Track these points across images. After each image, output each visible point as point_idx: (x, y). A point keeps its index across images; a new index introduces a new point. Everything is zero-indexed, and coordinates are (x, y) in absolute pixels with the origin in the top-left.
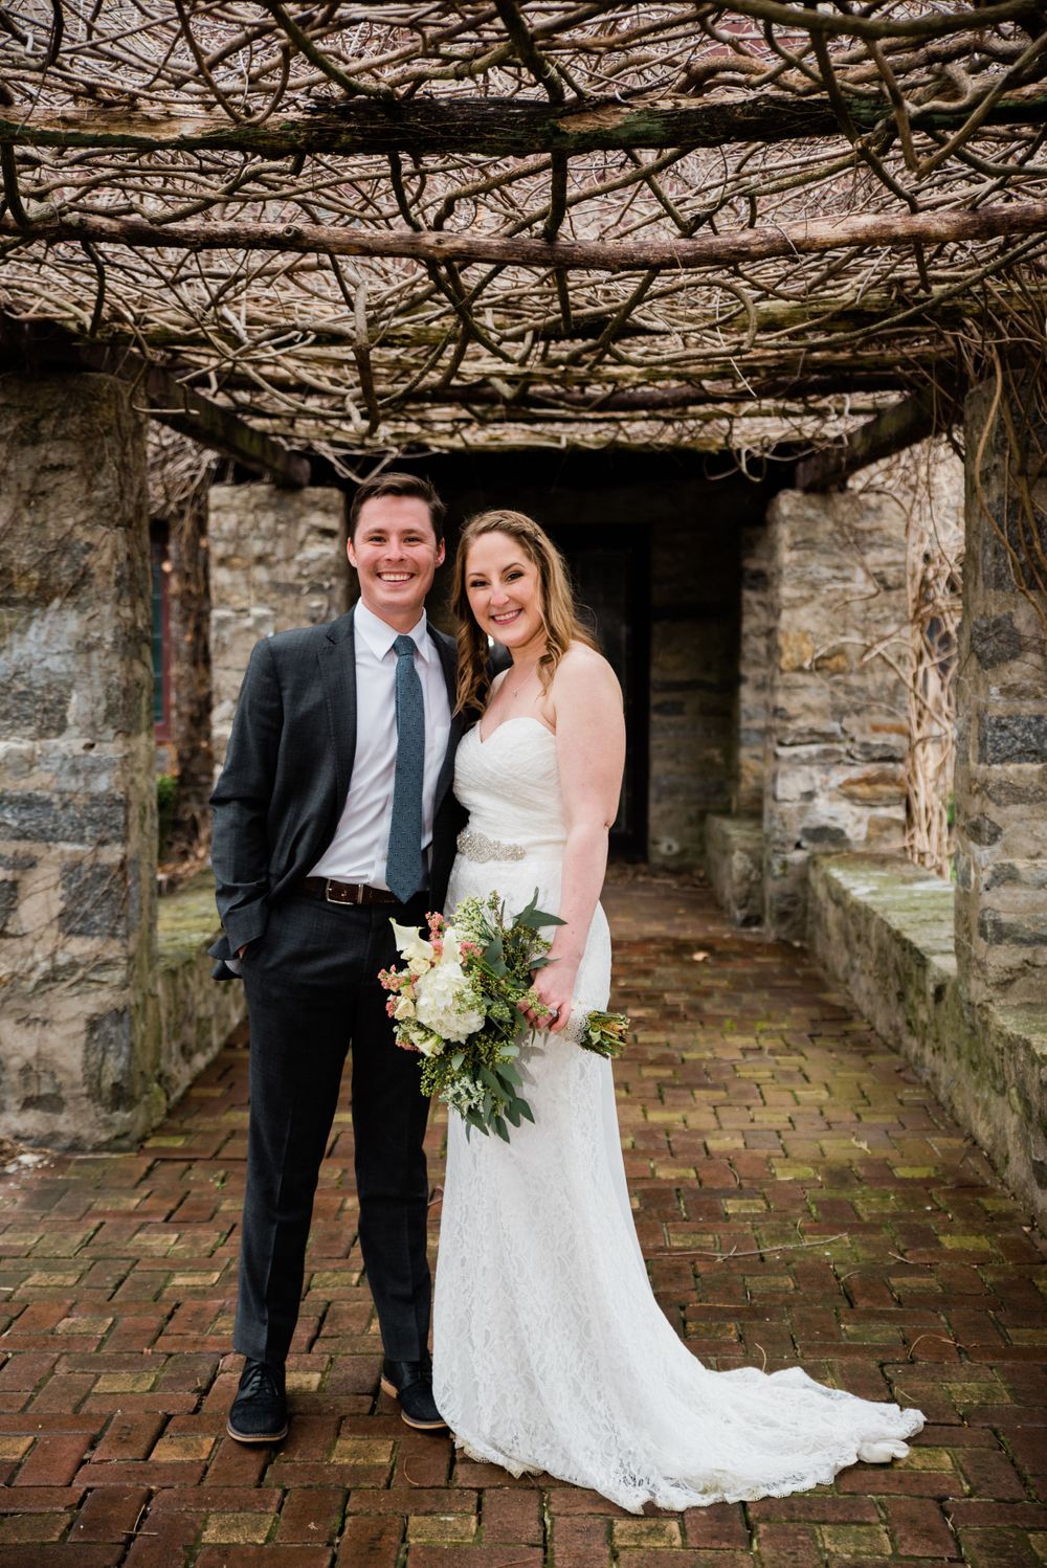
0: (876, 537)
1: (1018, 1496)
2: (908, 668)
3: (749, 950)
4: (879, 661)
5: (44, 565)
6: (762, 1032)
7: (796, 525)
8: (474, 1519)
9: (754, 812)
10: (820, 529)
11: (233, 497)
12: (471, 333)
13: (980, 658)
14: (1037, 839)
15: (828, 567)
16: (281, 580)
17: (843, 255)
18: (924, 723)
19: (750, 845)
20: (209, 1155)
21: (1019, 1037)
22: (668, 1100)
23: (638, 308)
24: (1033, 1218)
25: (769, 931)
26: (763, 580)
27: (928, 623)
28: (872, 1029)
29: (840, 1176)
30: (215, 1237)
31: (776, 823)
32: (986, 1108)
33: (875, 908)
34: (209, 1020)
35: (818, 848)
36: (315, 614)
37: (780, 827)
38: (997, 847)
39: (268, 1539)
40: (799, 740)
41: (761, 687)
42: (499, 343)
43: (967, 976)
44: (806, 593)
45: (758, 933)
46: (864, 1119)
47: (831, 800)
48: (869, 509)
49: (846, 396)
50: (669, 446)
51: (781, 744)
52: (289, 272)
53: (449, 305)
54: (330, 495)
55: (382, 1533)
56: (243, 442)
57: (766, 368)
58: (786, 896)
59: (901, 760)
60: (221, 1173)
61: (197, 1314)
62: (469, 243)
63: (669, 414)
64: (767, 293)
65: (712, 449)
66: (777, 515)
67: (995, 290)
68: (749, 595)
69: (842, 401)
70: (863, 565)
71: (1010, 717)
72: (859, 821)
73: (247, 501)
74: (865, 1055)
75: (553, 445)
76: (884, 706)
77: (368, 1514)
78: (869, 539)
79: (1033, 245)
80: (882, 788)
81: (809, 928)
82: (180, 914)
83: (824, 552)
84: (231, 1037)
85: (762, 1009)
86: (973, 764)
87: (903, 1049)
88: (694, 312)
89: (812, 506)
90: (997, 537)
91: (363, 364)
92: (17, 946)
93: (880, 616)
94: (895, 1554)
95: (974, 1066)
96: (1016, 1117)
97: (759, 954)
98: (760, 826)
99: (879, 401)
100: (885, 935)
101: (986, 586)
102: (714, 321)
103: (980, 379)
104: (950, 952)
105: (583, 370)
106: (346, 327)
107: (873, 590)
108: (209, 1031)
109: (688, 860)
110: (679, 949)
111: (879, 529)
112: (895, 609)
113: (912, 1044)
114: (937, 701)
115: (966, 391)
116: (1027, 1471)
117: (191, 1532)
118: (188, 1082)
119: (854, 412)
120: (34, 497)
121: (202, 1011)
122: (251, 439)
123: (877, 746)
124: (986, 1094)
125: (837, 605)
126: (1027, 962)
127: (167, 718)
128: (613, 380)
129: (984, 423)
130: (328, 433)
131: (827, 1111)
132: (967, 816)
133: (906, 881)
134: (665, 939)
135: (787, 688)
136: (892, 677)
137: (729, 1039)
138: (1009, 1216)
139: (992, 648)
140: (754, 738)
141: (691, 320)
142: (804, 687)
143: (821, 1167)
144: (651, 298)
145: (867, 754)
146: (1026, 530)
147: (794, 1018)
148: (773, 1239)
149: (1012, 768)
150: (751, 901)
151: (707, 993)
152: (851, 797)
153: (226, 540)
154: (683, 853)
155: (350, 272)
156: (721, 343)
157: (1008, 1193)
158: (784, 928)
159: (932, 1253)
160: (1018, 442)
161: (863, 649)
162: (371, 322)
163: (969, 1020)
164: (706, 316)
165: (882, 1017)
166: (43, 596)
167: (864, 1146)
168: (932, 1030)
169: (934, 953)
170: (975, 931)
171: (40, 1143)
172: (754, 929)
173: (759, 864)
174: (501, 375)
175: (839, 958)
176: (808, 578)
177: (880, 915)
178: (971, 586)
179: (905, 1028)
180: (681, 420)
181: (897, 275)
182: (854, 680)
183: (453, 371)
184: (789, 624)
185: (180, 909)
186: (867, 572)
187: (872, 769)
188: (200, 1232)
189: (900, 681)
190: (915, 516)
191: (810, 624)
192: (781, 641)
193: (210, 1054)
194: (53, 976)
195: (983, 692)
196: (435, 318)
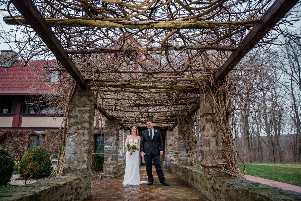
5: (111, 133)
10: (171, 134)
12: (142, 117)
14: (183, 153)
23: (153, 115)
28: (174, 173)
31: (167, 159)
35: (171, 161)
43: (179, 165)
47: (172, 157)
51: (168, 152)
58: (168, 166)
62: (142, 111)
64: (162, 114)
66: (167, 133)
71: (181, 144)
76: (176, 149)
80: (176, 156)
81: (170, 168)
88: (157, 116)
90: (180, 131)
91: (135, 119)
92: (108, 162)
93: (176, 141)
100: (175, 165)
101: (179, 135)
120: (111, 129)
125: (172, 140)
139: (180, 139)
142: (169, 147)
145: (175, 153)
149: (181, 148)
150: (165, 167)
152: (174, 157)
158: (168, 169)
161: (174, 144)
163: (179, 168)
166: (111, 136)
171: (109, 177)
172: (166, 169)
173: (166, 163)
174: (144, 120)
175: (172, 169)
182: (174, 147)
183: (141, 120)
191: (170, 142)
192: (167, 143)
194: (110, 164)
195: (179, 143)
196: (140, 116)
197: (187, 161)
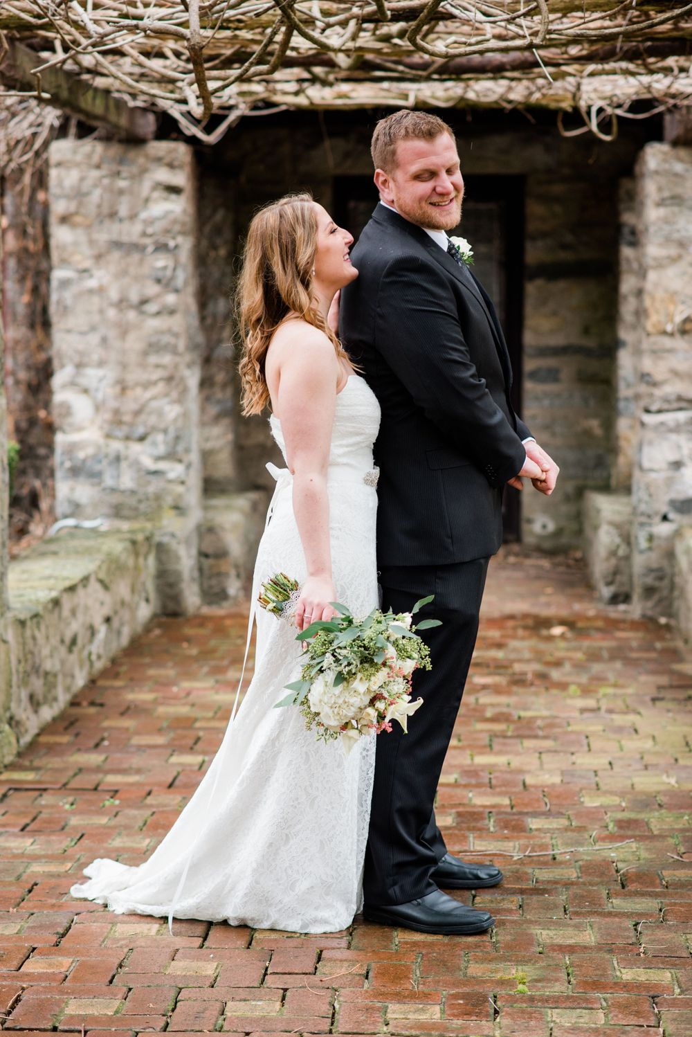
3: (613, 625)
6: (604, 695)
7: (662, 180)
8: (279, 1004)
10: (689, 184)
11: (75, 152)
16: (125, 239)
19: (617, 518)
20: (58, 786)
22: (496, 747)
26: (636, 237)
30: (65, 842)
31: (643, 495)
35: (684, 520)
36: (160, 274)
37: (646, 498)
39: (116, 1012)
40: (666, 406)
41: (635, 351)
42: (323, 30)
44: (673, 251)
45: (625, 612)
50: (520, 103)
51: (647, 411)
54: (175, 150)
56: (86, 100)
58: (651, 570)
60: (70, 799)
61: (53, 888)
65: (563, 106)
66: (644, 170)
68: (625, 252)
73: (89, 156)
75: (401, 102)
77: (195, 1000)
81: (675, 603)
82: (25, 576)
84: (75, 696)
85: (611, 677)
89: (680, 160)
91: (197, 61)
97: (623, 630)
98: (630, 500)
108: (53, 686)
109: (564, 540)
110: (539, 625)
118: (37, 730)
121: (48, 666)
122: (94, 98)
131: (648, 757)
134: (525, 616)
135: (654, 352)
137: (569, 702)
140: (631, 406)
142: (671, 351)
143: (628, 796)
148: (567, 844)
150: (618, 578)
151: (558, 664)
153: (68, 197)
154: (558, 533)
158: (650, 604)
162: (204, 15)
167: (673, 781)
172: (621, 607)
173: (626, 539)
176: (676, 236)
180: (528, 80)
184: (656, 285)
185: (24, 572)
188: (54, 838)
191: (677, 284)
192: (647, 302)
193: (57, 708)
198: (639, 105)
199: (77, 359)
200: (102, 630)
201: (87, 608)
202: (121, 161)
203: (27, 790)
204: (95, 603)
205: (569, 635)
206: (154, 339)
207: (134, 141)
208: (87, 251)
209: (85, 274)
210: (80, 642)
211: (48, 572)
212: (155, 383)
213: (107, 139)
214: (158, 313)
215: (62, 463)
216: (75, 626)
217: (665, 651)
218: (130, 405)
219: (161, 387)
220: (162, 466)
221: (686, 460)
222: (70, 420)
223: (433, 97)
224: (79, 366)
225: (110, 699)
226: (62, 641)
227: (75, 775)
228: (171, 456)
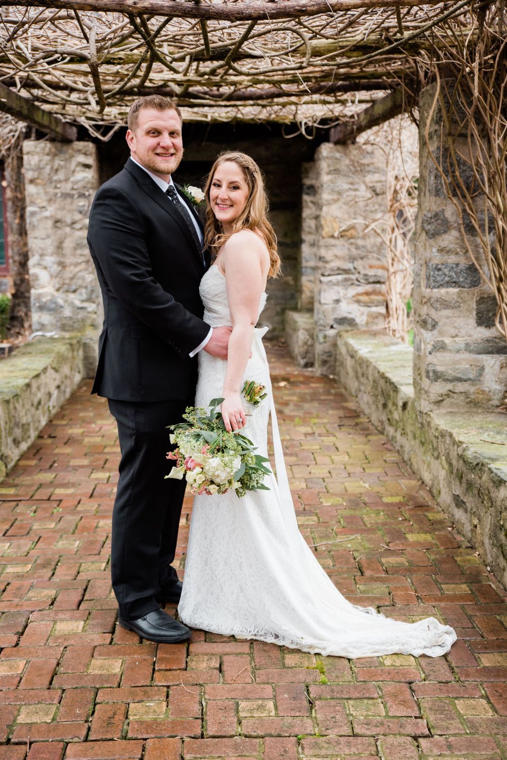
0: (371, 168)
1: (449, 679)
2: (387, 236)
3: (308, 380)
4: (373, 232)
6: (314, 424)
7: (330, 162)
8: (165, 704)
9: (310, 310)
10: (343, 163)
11: (36, 147)
12: (155, 57)
13: (427, 233)
14: (456, 327)
15: (347, 183)
16: (63, 191)
17: (357, 13)
18: (395, 264)
19: (308, 327)
20: (28, 498)
21: (447, 431)
23: (246, 43)
24: (453, 523)
25: (317, 370)
26: (313, 190)
27: (397, 212)
28: (370, 421)
29: (356, 502)
30: (29, 545)
31: (321, 316)
32: (429, 465)
33: (371, 360)
34: (29, 424)
35: (342, 328)
36: (81, 209)
37: (323, 317)
38: (435, 332)
39: (53, 719)
40: (332, 273)
41: (313, 245)
42: (171, 63)
43: (419, 398)
44: (335, 197)
45: (312, 371)
46: (366, 470)
47: (348, 303)
48: (368, 153)
49: (356, 93)
50: (264, 120)
51: (323, 275)
52: (52, 20)
53: (143, 41)
54: (88, 146)
55: (115, 714)
56: (38, 117)
57: (316, 78)
58: (326, 353)
59: (384, 283)
60: (34, 508)
61: (18, 589)
62: (151, 4)
63: (264, 102)
64: (316, 35)
65: (287, 121)
66: (320, 156)
67: (438, 34)
68: (306, 198)
69: (354, 96)
70: (364, 182)
71: (442, 264)
72: (362, 314)
73: (43, 149)
74: (366, 436)
75: (204, 119)
76: (375, 255)
77: (107, 703)
78: (367, 169)
79: (459, 8)
80: (374, 297)
81: (338, 369)
82: (12, 369)
83: (345, 175)
84: (41, 432)
85: (315, 412)
86: (423, 288)
87: (385, 433)
88: (278, 46)
89: (338, 151)
90: (437, 169)
91: (95, 73)
93: (373, 209)
94: (387, 716)
95: (423, 444)
96: (444, 471)
97: (312, 382)
98: (312, 316)
99: (373, 96)
100: (377, 375)
101: (430, 195)
102: (287, 51)
103: (428, 83)
104: (409, 384)
105: (218, 78)
106: (85, 53)
107: (369, 195)
108: (28, 430)
109: (276, 333)
111: (372, 164)
112: (381, 205)
113: (390, 430)
114: (402, 253)
115: (420, 90)
116: (454, 665)
117: (12, 718)
118: (17, 458)
119: (360, 102)
121: (24, 421)
122: (43, 116)
123: (372, 276)
124: (429, 458)
125: (351, 203)
126: (450, 391)
127: (7, 263)
128: (234, 84)
129: (430, 107)
130: (84, 113)
131: (348, 467)
132: (420, 316)
133: (386, 345)
135: (326, 246)
136: (379, 240)
137: (298, 429)
138: (441, 522)
139: (433, 228)
140: (309, 271)
141: (276, 50)
142: (334, 246)
143: (345, 498)
144: (253, 37)
145: (366, 280)
146: (452, 165)
147: (331, 416)
148: (321, 538)
149: (443, 291)
150: (308, 355)
151: (286, 404)
152: (358, 302)
153: (33, 170)
154: (273, 329)
155: (86, 20)
156: (292, 62)
157: (440, 509)
158: (325, 369)
159: (402, 544)
160: (448, 117)
161: (365, 226)
162: (99, 50)
163: (420, 420)
164: (283, 48)
165: (376, 416)
167: (367, 485)
168: (401, 424)
169: (402, 385)
170: (424, 375)
172: (310, 369)
173: (312, 336)
174: (174, 81)
175: (353, 385)
176: (337, 189)
177: (374, 364)
178: (422, 194)
179: (386, 422)
180: (270, 106)
181: (386, 25)
182: (360, 242)
183: (146, 78)
184: (327, 213)
185: (12, 366)
186: (366, 186)
187: (369, 288)
188: (22, 541)
189: (383, 242)
190: (391, 157)
191: (338, 213)
192: (323, 222)
193: (30, 442)
195: (428, 251)
196: (135, 48)
197: (476, 380)
198: (324, 121)
199: (40, 252)
200: (55, 393)
201: (46, 384)
202: (60, 151)
203: (10, 501)
204: (51, 381)
205: (288, 386)
206: (79, 242)
207: (66, 141)
208: (44, 198)
209: (43, 209)
210: (43, 403)
211: (25, 366)
212: (80, 264)
213: (52, 140)
214: (81, 229)
215: (34, 304)
216: (40, 395)
217: (337, 395)
218: (68, 274)
219: (83, 266)
220: (85, 305)
221: (342, 299)
222: (38, 282)
223: (220, 117)
224: (42, 255)
225: (59, 433)
226: (32, 405)
227: (38, 488)
228: (89, 300)
